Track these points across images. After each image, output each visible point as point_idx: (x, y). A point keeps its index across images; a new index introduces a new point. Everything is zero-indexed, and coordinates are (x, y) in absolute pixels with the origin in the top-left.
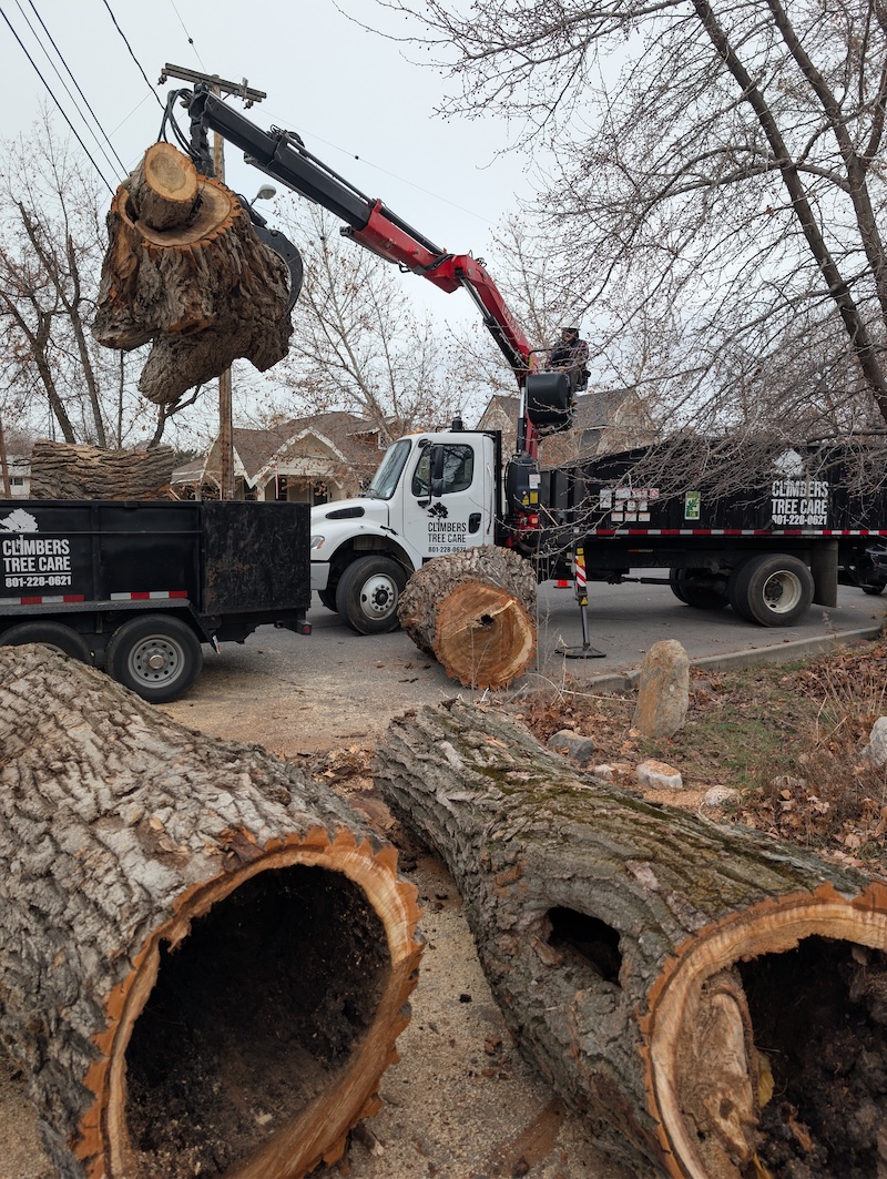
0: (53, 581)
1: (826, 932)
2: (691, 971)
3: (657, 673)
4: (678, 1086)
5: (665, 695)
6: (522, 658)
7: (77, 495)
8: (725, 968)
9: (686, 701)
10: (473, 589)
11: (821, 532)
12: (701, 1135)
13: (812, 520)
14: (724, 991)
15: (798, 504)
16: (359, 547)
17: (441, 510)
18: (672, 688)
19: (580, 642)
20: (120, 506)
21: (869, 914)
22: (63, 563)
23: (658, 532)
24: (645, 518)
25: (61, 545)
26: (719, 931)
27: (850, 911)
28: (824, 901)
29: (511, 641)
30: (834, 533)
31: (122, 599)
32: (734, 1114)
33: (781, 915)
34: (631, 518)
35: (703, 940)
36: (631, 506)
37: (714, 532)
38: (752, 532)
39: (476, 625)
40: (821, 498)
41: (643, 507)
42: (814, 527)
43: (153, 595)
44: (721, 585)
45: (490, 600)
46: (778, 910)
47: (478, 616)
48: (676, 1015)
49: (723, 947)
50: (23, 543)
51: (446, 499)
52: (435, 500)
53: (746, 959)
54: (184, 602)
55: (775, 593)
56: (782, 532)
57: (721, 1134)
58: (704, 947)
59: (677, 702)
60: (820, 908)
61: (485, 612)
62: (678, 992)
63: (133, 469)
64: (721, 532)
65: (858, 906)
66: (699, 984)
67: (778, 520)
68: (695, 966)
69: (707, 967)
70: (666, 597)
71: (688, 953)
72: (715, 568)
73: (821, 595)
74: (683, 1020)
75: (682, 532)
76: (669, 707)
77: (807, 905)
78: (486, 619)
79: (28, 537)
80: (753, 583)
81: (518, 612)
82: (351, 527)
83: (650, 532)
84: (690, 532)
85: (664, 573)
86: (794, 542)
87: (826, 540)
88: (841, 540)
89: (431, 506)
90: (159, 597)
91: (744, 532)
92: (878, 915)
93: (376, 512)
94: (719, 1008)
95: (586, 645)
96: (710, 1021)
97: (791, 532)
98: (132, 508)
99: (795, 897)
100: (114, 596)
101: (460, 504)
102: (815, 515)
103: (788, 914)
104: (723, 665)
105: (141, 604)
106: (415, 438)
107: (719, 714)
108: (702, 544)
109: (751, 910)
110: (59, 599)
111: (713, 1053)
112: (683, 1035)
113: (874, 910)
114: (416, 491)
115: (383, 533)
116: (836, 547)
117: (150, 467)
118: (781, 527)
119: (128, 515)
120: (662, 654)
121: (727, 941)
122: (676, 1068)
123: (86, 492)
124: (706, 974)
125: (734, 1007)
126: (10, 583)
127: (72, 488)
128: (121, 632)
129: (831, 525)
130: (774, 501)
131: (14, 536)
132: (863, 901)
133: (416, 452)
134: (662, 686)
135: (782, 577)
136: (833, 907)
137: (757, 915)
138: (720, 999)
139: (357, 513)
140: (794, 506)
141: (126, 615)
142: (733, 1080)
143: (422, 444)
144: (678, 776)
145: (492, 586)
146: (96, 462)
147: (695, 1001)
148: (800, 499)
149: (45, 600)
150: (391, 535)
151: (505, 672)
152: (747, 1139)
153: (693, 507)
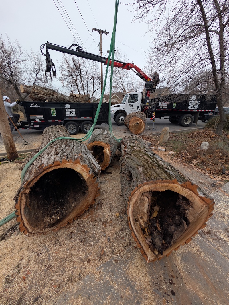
0: (73, 115)
3: (164, 133)
5: (165, 136)
6: (142, 129)
7: (76, 102)
9: (168, 137)
10: (135, 118)
11: (197, 111)
13: (196, 108)
15: (193, 105)
16: (119, 112)
17: (132, 106)
18: (166, 135)
19: (152, 128)
20: (82, 104)
22: (74, 113)
23: (168, 110)
24: (166, 107)
25: (74, 110)
29: (141, 127)
30: (199, 111)
31: (83, 118)
34: (164, 107)
36: (164, 105)
37: (177, 110)
38: (184, 110)
39: (135, 124)
40: (198, 104)
41: (166, 105)
42: (196, 110)
43: (87, 118)
44: (177, 119)
45: (138, 120)
47: (136, 123)
50: (68, 109)
51: (133, 104)
52: (131, 104)
54: (91, 119)
55: (186, 121)
56: (190, 110)
59: (167, 137)
61: (137, 122)
63: (84, 98)
64: (179, 110)
67: (189, 108)
70: (168, 121)
72: (177, 116)
73: (195, 121)
75: (172, 110)
76: (165, 138)
78: (137, 123)
79: (69, 108)
80: (183, 119)
81: (142, 122)
82: (118, 108)
83: (167, 110)
84: (173, 110)
85: (168, 117)
86: (192, 112)
87: (198, 112)
88: (201, 112)
89: (131, 105)
90: (88, 118)
91: (183, 110)
93: (122, 106)
95: (153, 128)
97: (191, 110)
98: (84, 104)
100: (82, 118)
101: (135, 105)
102: (197, 107)
104: (176, 132)
105: (85, 119)
106: (129, 93)
107: (174, 140)
108: (175, 112)
110: (74, 118)
114: (129, 102)
115: (123, 109)
116: (199, 113)
117: (87, 97)
118: (190, 109)
119: (83, 105)
120: (165, 129)
123: (77, 102)
126: (67, 115)
127: (75, 101)
128: (83, 123)
129: (199, 109)
130: (189, 105)
131: (67, 108)
133: (129, 96)
134: (165, 135)
135: (188, 118)
139: (119, 106)
140: (193, 106)
141: (83, 121)
143: (130, 94)
144: (165, 149)
145: (139, 118)
146: (78, 97)
148: (194, 104)
149: (72, 118)
150: (124, 110)
151: (140, 132)
153: (175, 105)
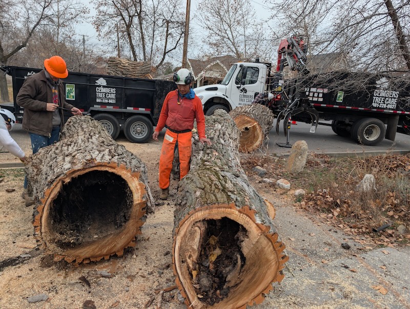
0: (110, 101)
1: (229, 217)
2: (192, 219)
3: (295, 151)
4: (180, 248)
5: (297, 159)
6: (258, 143)
7: (120, 75)
8: (200, 221)
9: (304, 162)
10: (243, 117)
11: (392, 111)
12: (183, 261)
13: (389, 106)
14: (198, 226)
15: (384, 100)
16: (215, 101)
17: (244, 90)
18: (300, 157)
19: (285, 142)
20: (131, 79)
21: (242, 214)
22: (113, 96)
23: (325, 105)
24: (321, 100)
25: (113, 90)
26: (201, 210)
27: (237, 212)
28: (231, 208)
29: (254, 137)
30: (398, 112)
31: (130, 109)
32: (191, 258)
33: (218, 209)
34: (315, 99)
35: (197, 212)
36: (316, 95)
37: (347, 107)
38: (363, 109)
39: (243, 130)
40: (395, 98)
41: (321, 95)
42: (390, 109)
43: (140, 109)
44: (349, 128)
45: (249, 122)
46: (218, 208)
47: (244, 127)
48: (185, 230)
49: (201, 215)
50: (102, 88)
51: (246, 86)
52: (242, 87)
53: (206, 219)
54: (149, 112)
55: (369, 133)
56: (375, 110)
57: (187, 262)
58: (197, 213)
60: (229, 210)
61: (246, 126)
62: (187, 224)
63: (138, 68)
64: (350, 108)
65: (240, 212)
66: (193, 223)
67: (374, 105)
68: (193, 218)
69: (196, 219)
70: (329, 130)
71: (192, 214)
72: (347, 121)
73: (389, 135)
74: (186, 232)
75: (335, 106)
77: (226, 208)
78: (246, 129)
79: (104, 87)
80: (360, 128)
81: (258, 127)
82: (213, 94)
83: (322, 105)
84: (338, 107)
85: (330, 122)
86: (381, 115)
87: (394, 115)
88: (401, 115)
89: (241, 88)
90: (142, 110)
91: (360, 109)
92: (244, 215)
93: (222, 89)
94: (196, 231)
95: (288, 143)
96: (192, 234)
97: (380, 110)
98: (136, 80)
99: (224, 205)
100: (128, 108)
101: (252, 89)
102: (391, 104)
103: (220, 209)
105: (136, 111)
106: (239, 64)
108: (342, 112)
109: (211, 206)
110: (112, 107)
111: (191, 242)
112: (185, 235)
113: (244, 213)
114: (237, 83)
115: (223, 97)
116: (398, 118)
117: (144, 68)
118: (376, 108)
119: (134, 82)
120: (298, 145)
121: (202, 213)
122: (181, 243)
123: (123, 74)
124: (195, 221)
125: (199, 232)
126: (98, 100)
127: (119, 72)
128: (129, 119)
129: (397, 108)
130: (374, 98)
131: (99, 86)
132: (241, 210)
133: (238, 69)
134: (296, 156)
135: (373, 127)
136: (233, 210)
137: (212, 208)
138: (197, 228)
139: (216, 89)
140: (382, 100)
141: (131, 114)
142: (193, 250)
143: (241, 66)
144: (289, 185)
145: (250, 117)
146: (127, 65)
147: (191, 227)
148: (386, 98)
149: (107, 107)
150: (226, 98)
151: (251, 148)
152: (193, 265)
153: (340, 97)
